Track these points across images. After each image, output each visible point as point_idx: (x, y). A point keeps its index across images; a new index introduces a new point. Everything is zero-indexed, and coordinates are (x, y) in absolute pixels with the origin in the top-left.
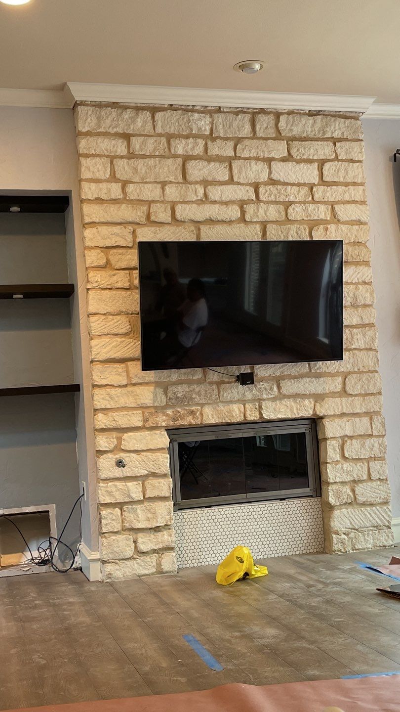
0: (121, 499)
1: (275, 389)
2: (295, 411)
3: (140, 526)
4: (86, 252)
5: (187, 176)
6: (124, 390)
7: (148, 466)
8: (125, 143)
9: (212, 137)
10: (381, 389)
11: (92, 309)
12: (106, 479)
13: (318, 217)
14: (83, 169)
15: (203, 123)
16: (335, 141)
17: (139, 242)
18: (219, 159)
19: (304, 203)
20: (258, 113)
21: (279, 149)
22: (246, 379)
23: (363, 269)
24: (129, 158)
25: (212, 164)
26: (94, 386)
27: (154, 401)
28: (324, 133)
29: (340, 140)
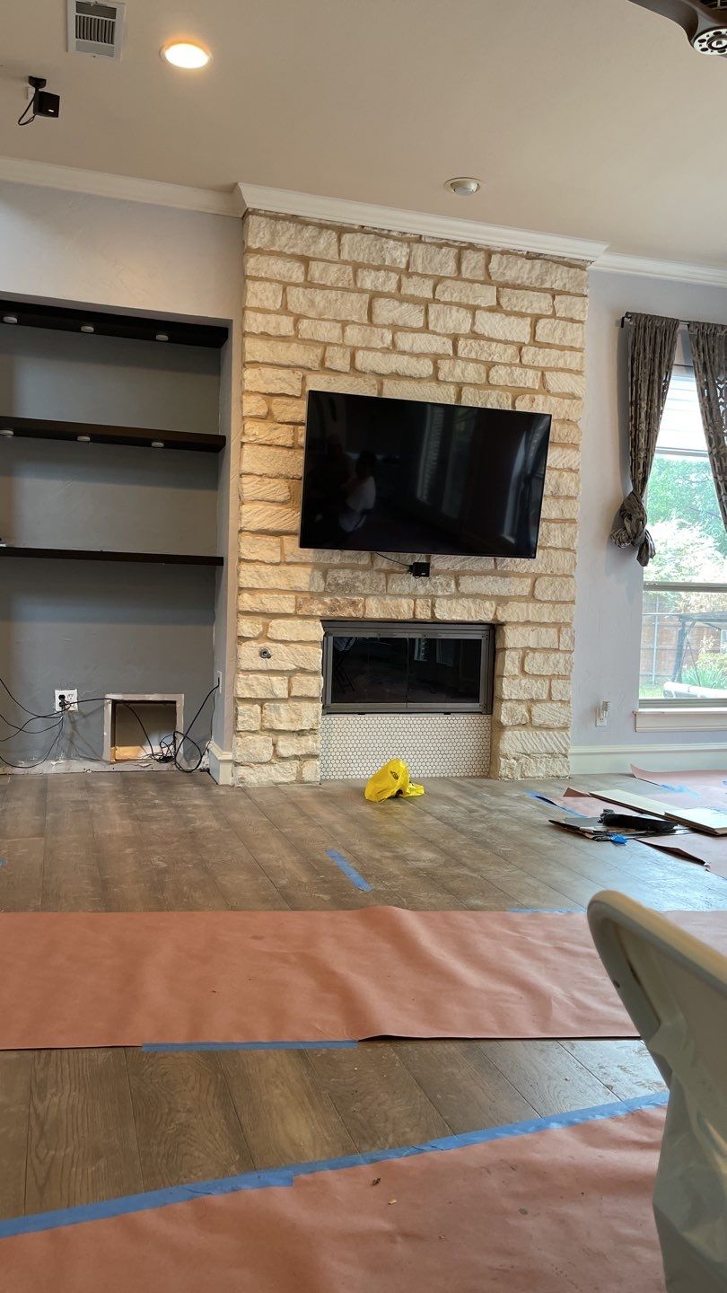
0: (261, 694)
1: (453, 585)
2: (473, 614)
3: (281, 727)
4: (244, 397)
5: (374, 316)
6: (276, 569)
7: (297, 660)
8: (303, 268)
9: (408, 272)
10: (574, 597)
11: (246, 468)
12: (247, 671)
13: (525, 384)
14: (249, 295)
15: (398, 253)
16: (554, 294)
17: (310, 391)
18: (413, 300)
19: (510, 365)
20: (466, 248)
21: (487, 296)
22: (421, 570)
23: (569, 452)
24: (306, 288)
25: (405, 305)
26: (241, 560)
27: (311, 586)
28: (542, 283)
29: (561, 293)
